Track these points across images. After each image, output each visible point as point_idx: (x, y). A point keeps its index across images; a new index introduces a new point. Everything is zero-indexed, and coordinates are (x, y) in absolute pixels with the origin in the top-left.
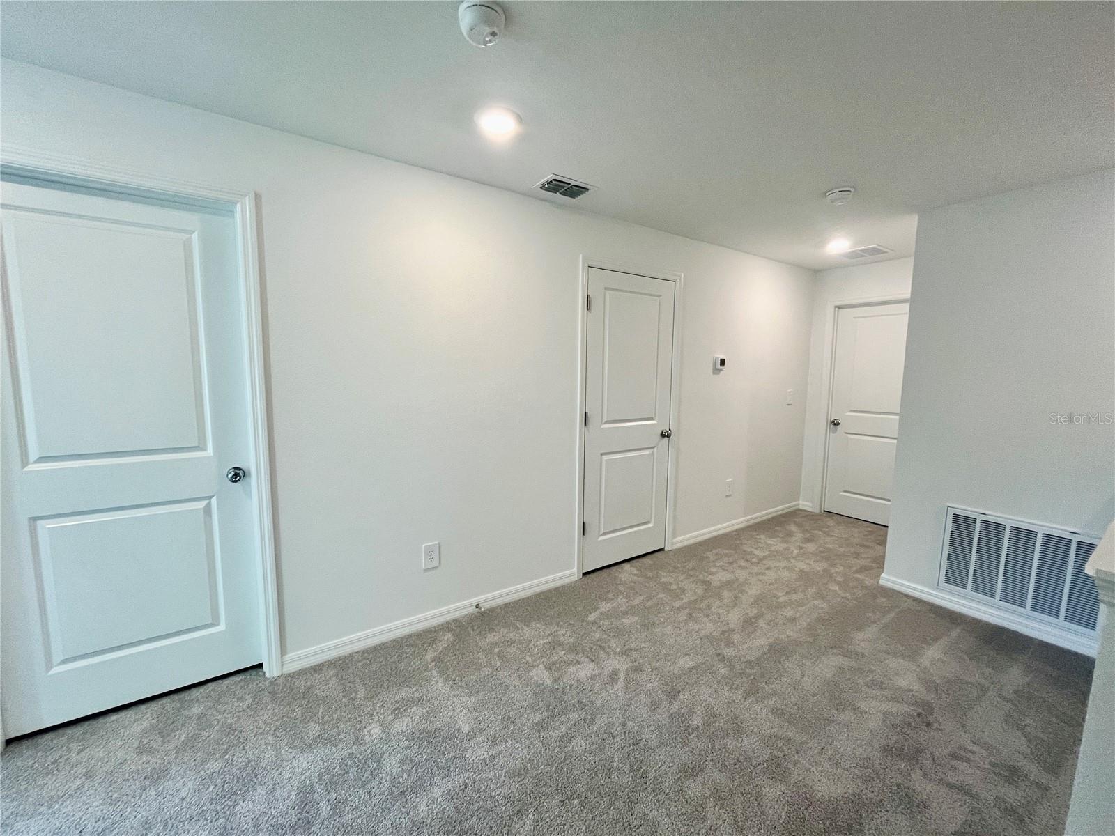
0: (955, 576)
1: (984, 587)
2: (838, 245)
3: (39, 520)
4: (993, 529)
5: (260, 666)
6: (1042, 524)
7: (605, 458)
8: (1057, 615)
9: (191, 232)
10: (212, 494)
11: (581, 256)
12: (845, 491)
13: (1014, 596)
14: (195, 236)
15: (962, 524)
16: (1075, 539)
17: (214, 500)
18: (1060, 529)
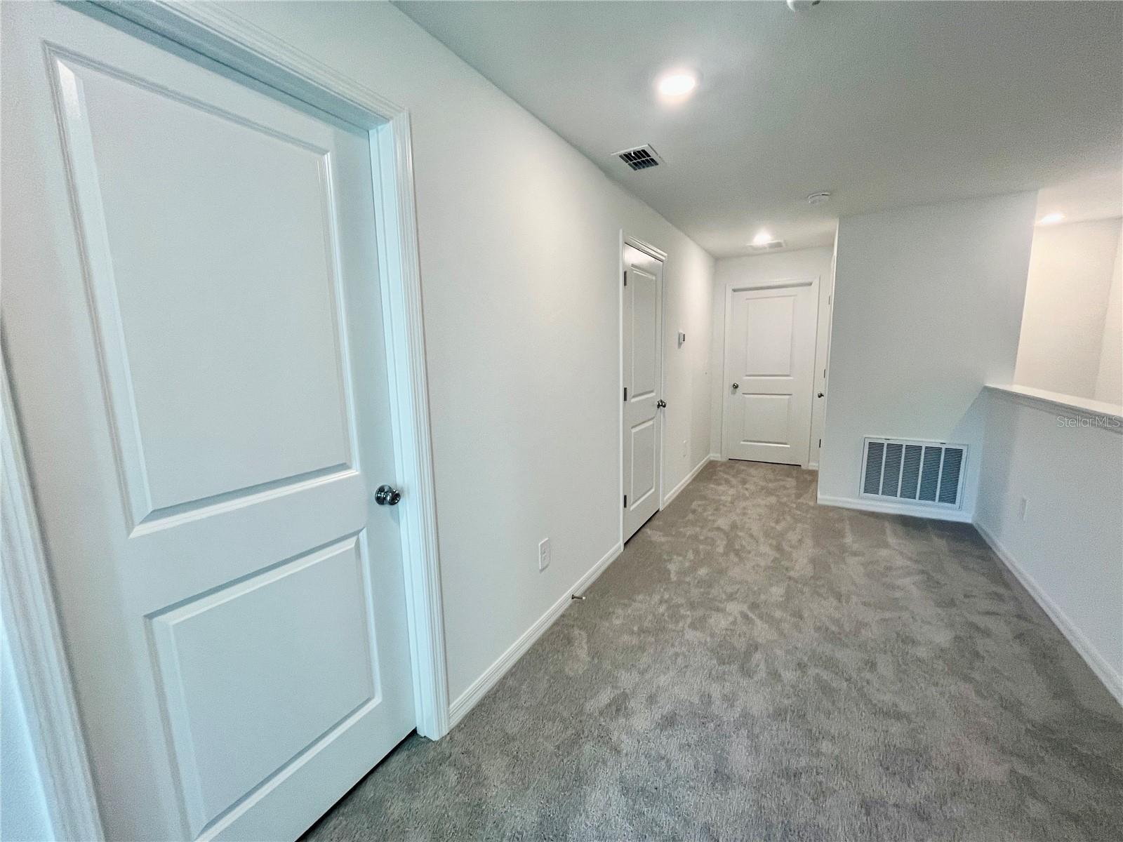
0: (871, 487)
1: (890, 491)
2: (762, 238)
3: (156, 616)
4: (895, 449)
5: (414, 732)
6: (926, 441)
7: (634, 431)
8: (934, 500)
9: (324, 152)
10: (360, 528)
11: (621, 231)
12: (744, 441)
13: (909, 493)
14: (328, 158)
15: (875, 448)
16: (944, 447)
17: (363, 535)
18: (934, 442)
